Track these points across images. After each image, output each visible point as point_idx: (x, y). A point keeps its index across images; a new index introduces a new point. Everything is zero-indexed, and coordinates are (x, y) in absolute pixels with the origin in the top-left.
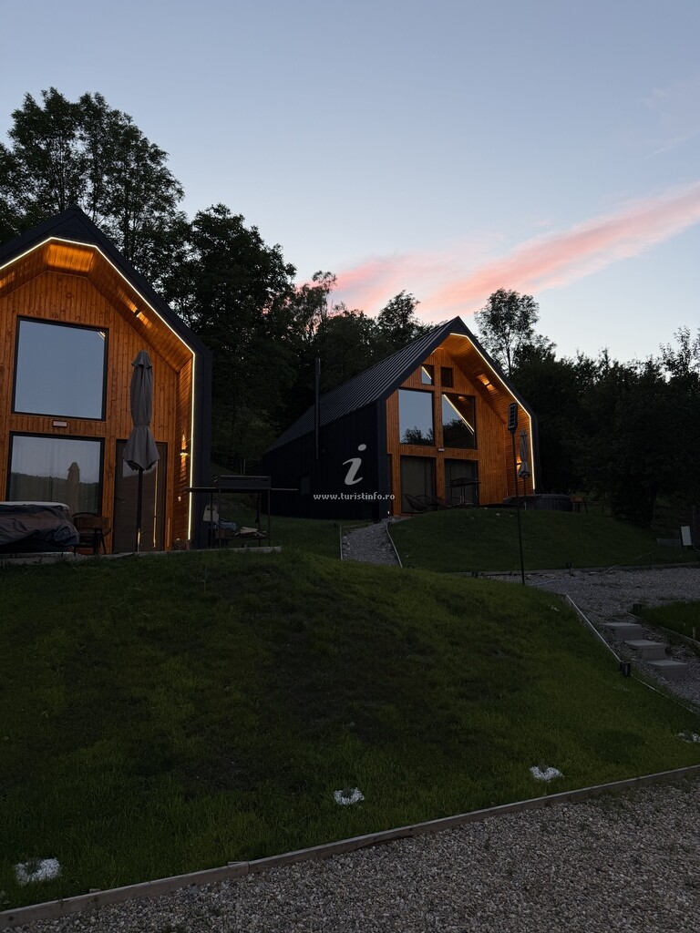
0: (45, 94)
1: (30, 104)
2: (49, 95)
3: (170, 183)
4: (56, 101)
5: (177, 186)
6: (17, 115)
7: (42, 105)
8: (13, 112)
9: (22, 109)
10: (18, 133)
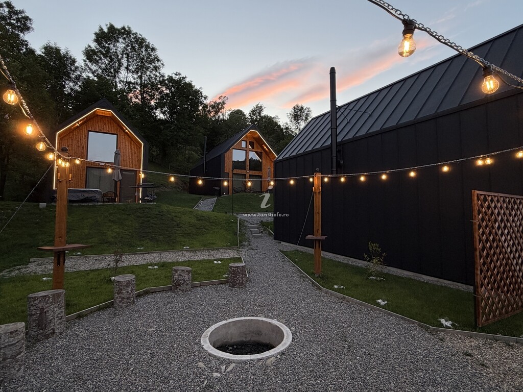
0: (107, 25)
1: (101, 30)
2: (108, 26)
3: (158, 60)
4: (112, 28)
5: (162, 62)
6: (95, 34)
7: (106, 30)
8: (94, 32)
9: (98, 32)
10: (97, 41)
